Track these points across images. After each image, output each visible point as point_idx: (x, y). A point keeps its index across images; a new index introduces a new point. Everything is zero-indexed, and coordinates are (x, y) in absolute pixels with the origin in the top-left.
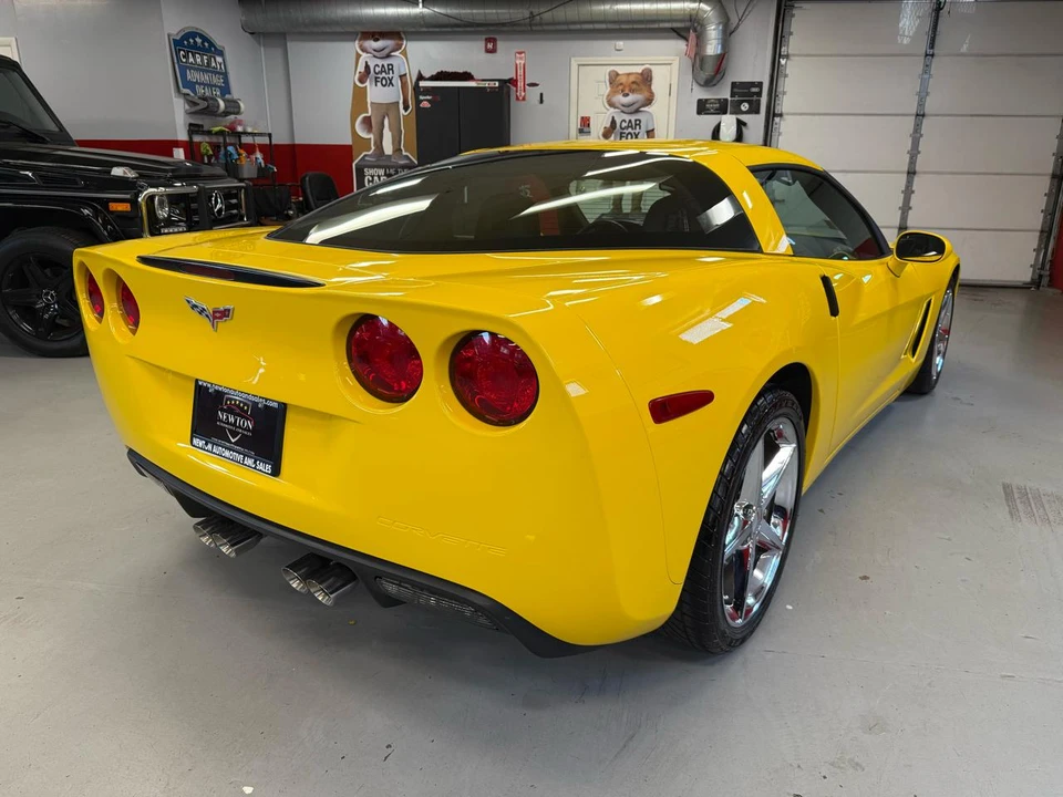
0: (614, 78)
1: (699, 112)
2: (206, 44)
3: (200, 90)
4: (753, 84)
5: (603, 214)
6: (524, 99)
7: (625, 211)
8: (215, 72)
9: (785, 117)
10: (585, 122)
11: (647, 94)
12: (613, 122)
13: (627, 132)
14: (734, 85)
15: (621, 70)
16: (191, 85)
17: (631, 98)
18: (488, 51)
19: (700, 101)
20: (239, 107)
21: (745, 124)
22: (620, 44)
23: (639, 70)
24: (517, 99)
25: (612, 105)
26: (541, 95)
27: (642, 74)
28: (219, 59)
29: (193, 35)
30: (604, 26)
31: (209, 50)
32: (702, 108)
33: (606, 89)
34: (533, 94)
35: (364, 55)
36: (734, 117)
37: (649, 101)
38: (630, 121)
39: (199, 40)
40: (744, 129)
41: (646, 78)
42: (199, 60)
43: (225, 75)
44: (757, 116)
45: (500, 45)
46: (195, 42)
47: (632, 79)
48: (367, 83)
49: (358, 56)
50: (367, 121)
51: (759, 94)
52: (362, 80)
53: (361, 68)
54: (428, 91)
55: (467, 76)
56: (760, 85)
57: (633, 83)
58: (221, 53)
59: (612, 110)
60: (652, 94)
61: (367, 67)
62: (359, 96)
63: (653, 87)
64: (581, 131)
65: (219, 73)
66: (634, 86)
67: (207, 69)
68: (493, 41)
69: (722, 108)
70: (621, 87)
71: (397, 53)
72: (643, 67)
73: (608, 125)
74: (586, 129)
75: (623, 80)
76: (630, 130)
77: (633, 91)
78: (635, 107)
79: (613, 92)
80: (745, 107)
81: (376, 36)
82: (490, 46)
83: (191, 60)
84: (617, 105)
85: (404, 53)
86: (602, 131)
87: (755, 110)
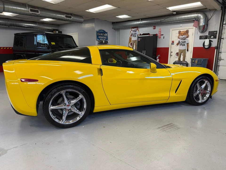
0: (180, 32)
1: (200, 39)
2: (104, 32)
3: (101, 40)
4: (215, 31)
5: (176, 61)
6: (160, 38)
7: (181, 61)
8: (105, 36)
9: (224, 39)
10: (173, 42)
11: (187, 35)
12: (179, 42)
13: (182, 44)
14: (209, 32)
15: (181, 31)
16: (99, 39)
17: (183, 36)
18: (154, 29)
19: (200, 36)
20: (108, 42)
21: (212, 41)
22: (181, 25)
23: (186, 30)
24: (159, 38)
25: (179, 38)
26: (164, 37)
27: (186, 31)
28: (106, 34)
29: (101, 30)
30: (179, 21)
31: (104, 33)
32: (201, 38)
33: (178, 35)
34: (162, 37)
35: (132, 31)
36: (209, 39)
37: (188, 37)
38: (183, 41)
39: (102, 31)
40: (211, 42)
41: (187, 32)
42: (101, 35)
43: (107, 37)
44: (216, 39)
45: (156, 27)
46: (101, 32)
47: (184, 32)
48: (132, 37)
49: (131, 32)
50: (131, 44)
51: (216, 34)
52: (131, 36)
53: (131, 34)
54: (140, 37)
55: (148, 34)
56: (217, 31)
57: (184, 33)
58: (107, 33)
59: (179, 39)
60: (188, 35)
61: (132, 34)
62: (130, 39)
63: (189, 34)
64: (172, 44)
65: (106, 36)
66: (184, 34)
67: (103, 36)
68: (155, 27)
69: (206, 37)
70: (181, 34)
71: (137, 31)
72: (187, 30)
73: (178, 42)
74: (173, 43)
75: (182, 33)
76: (183, 43)
77: (184, 35)
78: (184, 38)
79: (179, 35)
80: (212, 37)
81: (134, 28)
82: (154, 28)
83: (100, 34)
84: (180, 38)
85: (139, 31)
86: (176, 44)
87: (215, 37)
